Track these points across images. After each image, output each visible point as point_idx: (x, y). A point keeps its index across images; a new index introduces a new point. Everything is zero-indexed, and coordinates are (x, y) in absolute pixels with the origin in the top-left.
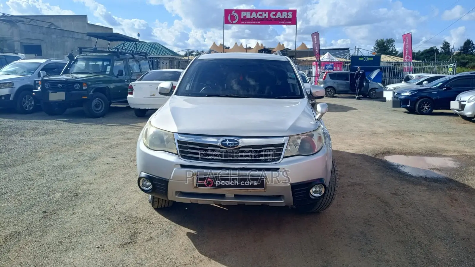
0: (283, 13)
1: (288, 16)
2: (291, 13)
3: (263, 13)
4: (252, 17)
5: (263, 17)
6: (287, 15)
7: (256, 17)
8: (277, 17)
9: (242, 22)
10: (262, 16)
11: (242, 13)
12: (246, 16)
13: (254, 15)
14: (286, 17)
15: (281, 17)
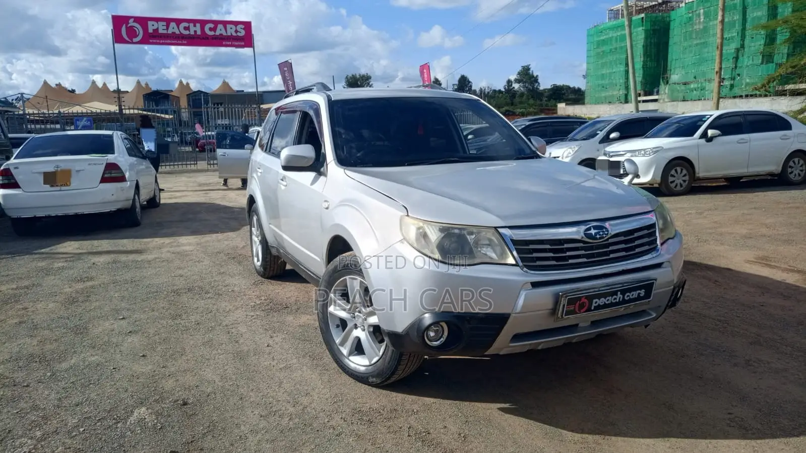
0: (229, 26)
1: (236, 31)
2: (243, 26)
3: (191, 25)
4: (170, 31)
5: (192, 33)
6: (234, 30)
7: (177, 32)
8: (218, 33)
9: (151, 41)
10: (189, 31)
11: (150, 23)
12: (157, 29)
13: (173, 28)
14: (234, 34)
15: (225, 34)
